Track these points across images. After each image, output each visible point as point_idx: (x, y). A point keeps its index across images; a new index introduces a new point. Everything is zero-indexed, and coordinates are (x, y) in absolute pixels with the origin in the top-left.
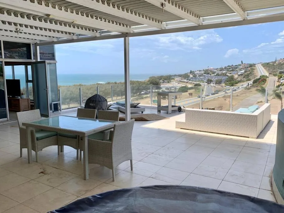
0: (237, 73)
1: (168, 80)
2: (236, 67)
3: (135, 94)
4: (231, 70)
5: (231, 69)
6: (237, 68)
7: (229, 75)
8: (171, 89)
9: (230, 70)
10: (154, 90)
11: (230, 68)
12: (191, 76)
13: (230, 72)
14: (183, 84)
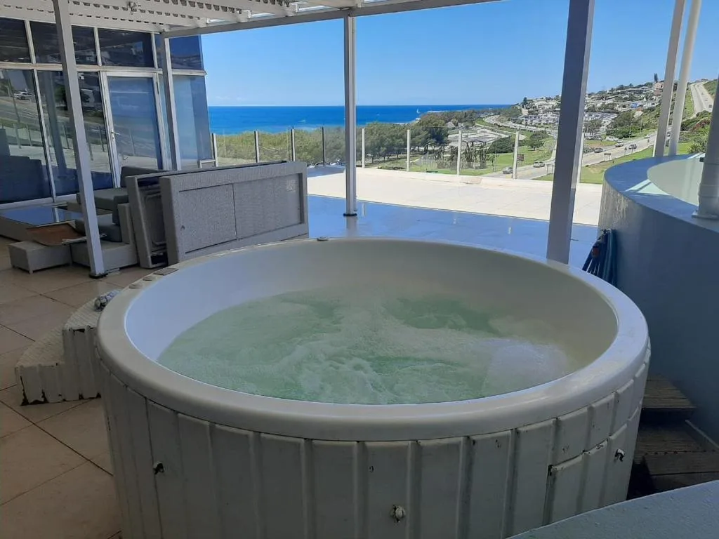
0: (641, 106)
1: (468, 124)
2: (640, 89)
3: (384, 156)
4: (626, 99)
5: (627, 96)
6: (641, 92)
7: (620, 109)
8: (473, 144)
9: (624, 97)
10: (431, 145)
11: (623, 93)
12: (525, 112)
13: (624, 104)
14: (502, 133)
